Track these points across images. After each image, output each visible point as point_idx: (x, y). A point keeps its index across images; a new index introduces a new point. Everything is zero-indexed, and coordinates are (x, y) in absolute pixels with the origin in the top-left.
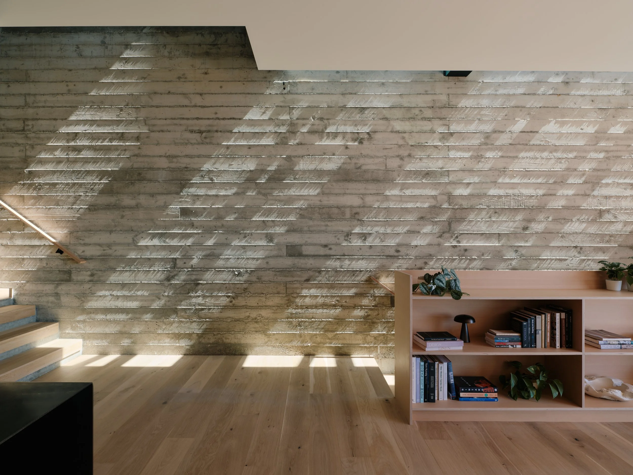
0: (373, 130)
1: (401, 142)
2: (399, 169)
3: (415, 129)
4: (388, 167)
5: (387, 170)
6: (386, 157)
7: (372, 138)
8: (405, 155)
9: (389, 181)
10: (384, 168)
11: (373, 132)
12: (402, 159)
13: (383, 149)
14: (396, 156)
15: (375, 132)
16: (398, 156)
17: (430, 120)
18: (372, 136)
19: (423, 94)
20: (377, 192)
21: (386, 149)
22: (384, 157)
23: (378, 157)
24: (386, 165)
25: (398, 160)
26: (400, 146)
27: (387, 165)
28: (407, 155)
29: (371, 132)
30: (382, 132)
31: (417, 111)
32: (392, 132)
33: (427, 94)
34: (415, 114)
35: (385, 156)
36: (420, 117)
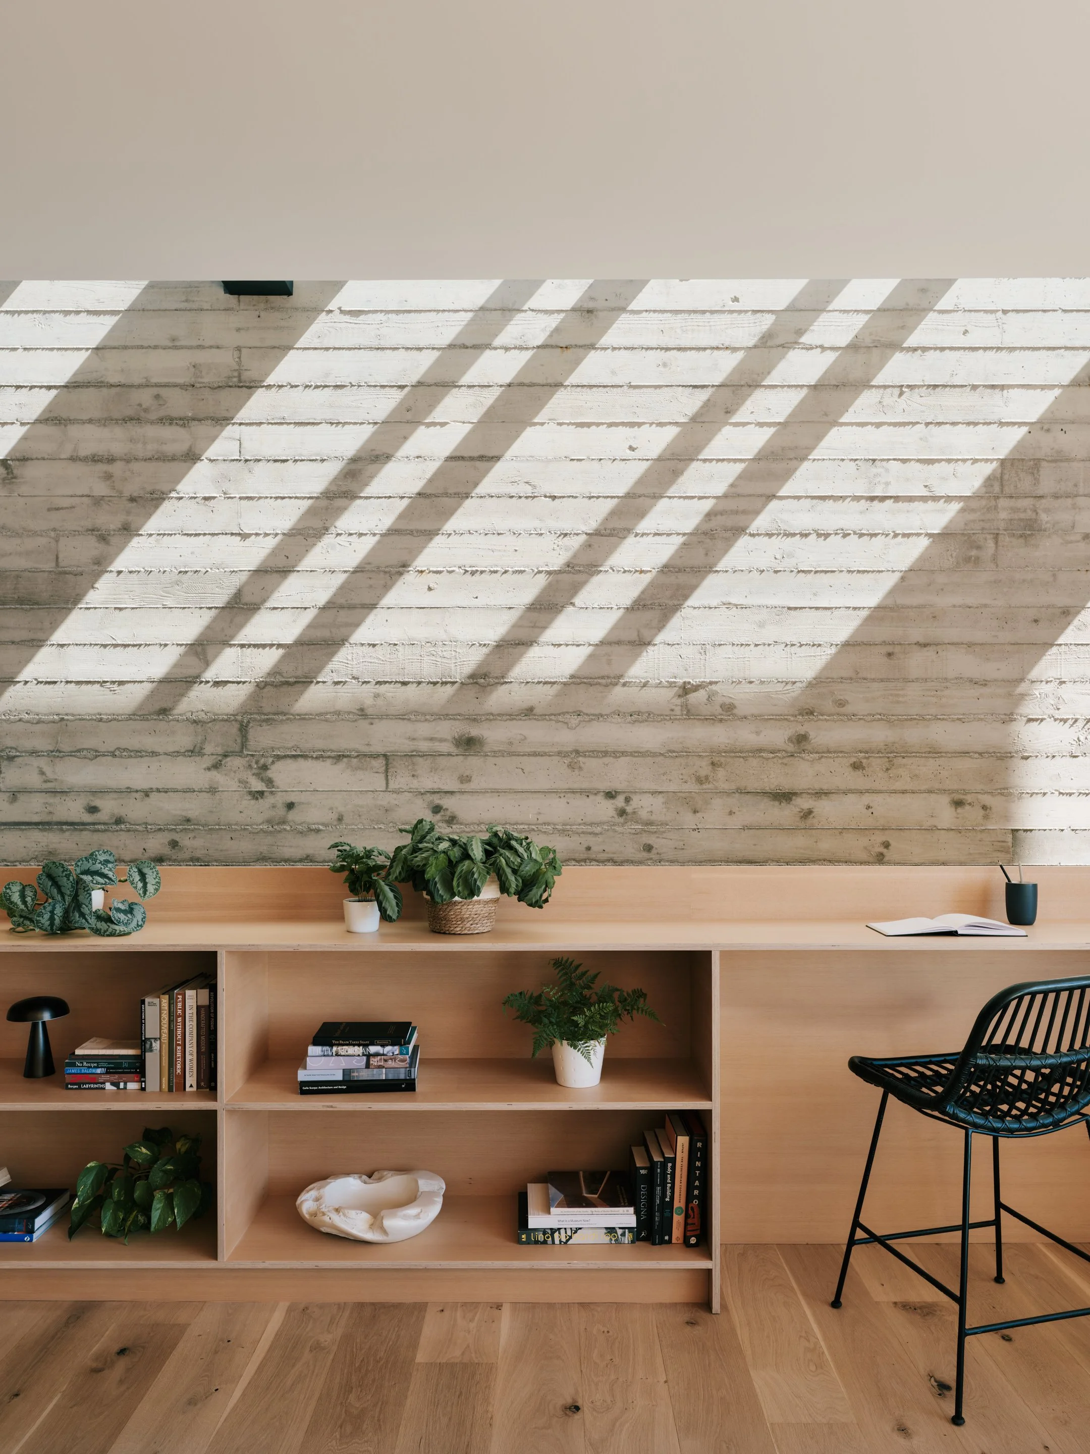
0: (18, 455)
1: (101, 489)
2: (96, 567)
3: (140, 450)
4: (61, 564)
5: (60, 573)
6: (58, 534)
7: (15, 478)
8: (112, 527)
9: (67, 602)
10: (54, 564)
11: (18, 460)
12: (103, 538)
13: (49, 510)
14: (88, 530)
15: (24, 459)
16: (93, 530)
17: (184, 426)
18: (15, 471)
19: (165, 348)
20: (31, 635)
21: (57, 509)
22: (52, 534)
23: (35, 534)
24: (57, 558)
25: (92, 541)
26: (98, 501)
27: (61, 556)
28: (120, 526)
29: (12, 460)
30: (43, 459)
31: (145, 397)
32: (73, 459)
33: (176, 348)
34: (140, 405)
35: (54, 530)
36: (153, 416)
